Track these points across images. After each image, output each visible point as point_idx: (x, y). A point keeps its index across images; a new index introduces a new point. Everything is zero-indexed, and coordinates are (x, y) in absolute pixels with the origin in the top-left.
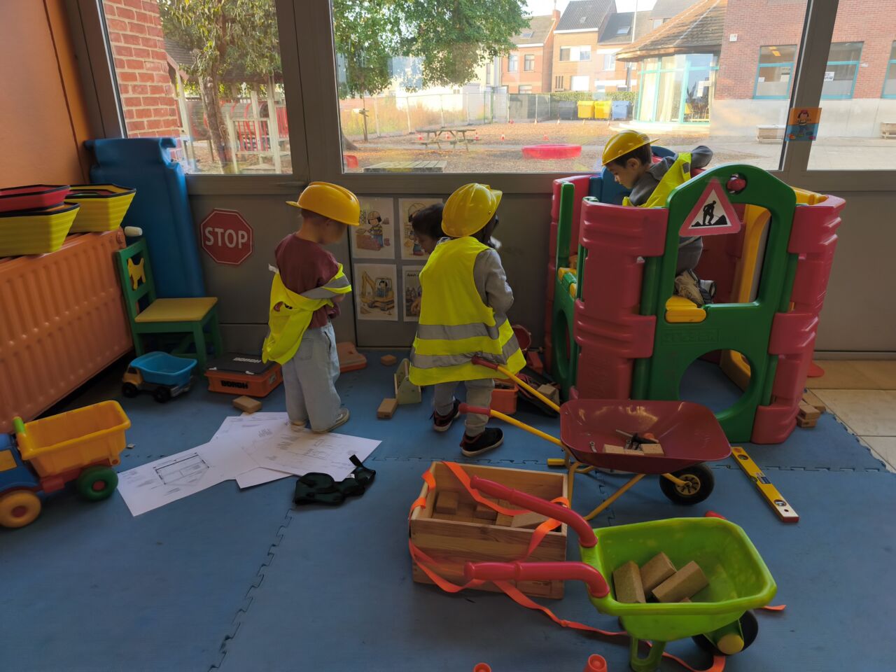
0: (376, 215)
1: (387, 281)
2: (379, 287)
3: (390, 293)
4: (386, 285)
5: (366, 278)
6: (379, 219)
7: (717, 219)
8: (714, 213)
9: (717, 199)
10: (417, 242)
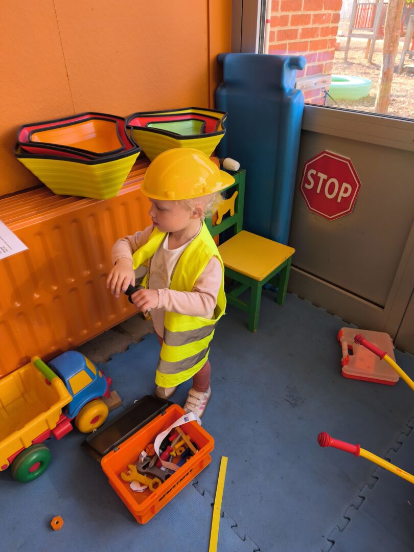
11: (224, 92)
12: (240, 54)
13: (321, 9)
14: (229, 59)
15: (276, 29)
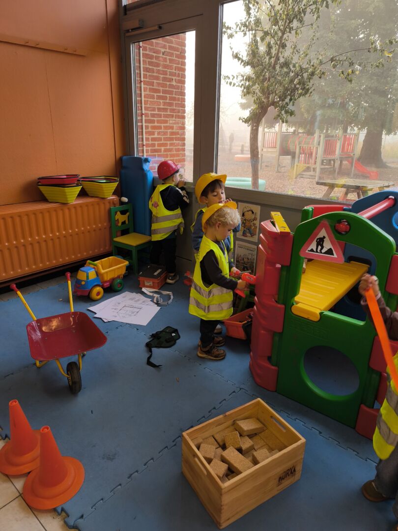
7: (326, 250)
8: (324, 245)
9: (326, 235)
10: (245, 229)
11: (123, 171)
12: (129, 156)
13: (173, 141)
14: (125, 158)
15: (149, 148)
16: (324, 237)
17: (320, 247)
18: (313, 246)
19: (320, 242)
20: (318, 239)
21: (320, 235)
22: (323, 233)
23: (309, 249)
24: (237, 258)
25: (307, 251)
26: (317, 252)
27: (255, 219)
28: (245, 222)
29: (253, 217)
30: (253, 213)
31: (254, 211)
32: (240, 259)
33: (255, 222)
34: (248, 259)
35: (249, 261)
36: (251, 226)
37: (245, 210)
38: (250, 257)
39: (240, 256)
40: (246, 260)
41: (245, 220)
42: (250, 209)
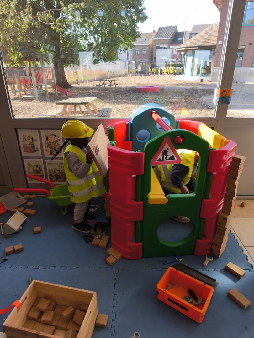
0: (31, 138)
1: (39, 166)
2: (36, 169)
3: (41, 172)
4: (39, 168)
5: (29, 165)
6: (33, 139)
7: (170, 157)
8: (168, 154)
9: (169, 147)
10: (51, 149)
16: (168, 149)
17: (165, 156)
18: (161, 156)
19: (165, 153)
20: (163, 151)
21: (165, 149)
22: (166, 146)
23: (158, 159)
24: (49, 172)
25: (156, 161)
26: (163, 160)
27: (58, 140)
28: (50, 144)
29: (56, 139)
30: (55, 136)
31: (56, 135)
32: (52, 172)
33: (59, 143)
34: (59, 171)
35: (60, 172)
36: (56, 146)
37: (48, 135)
38: (60, 169)
39: (52, 170)
40: (57, 172)
41: (50, 142)
42: (51, 134)
